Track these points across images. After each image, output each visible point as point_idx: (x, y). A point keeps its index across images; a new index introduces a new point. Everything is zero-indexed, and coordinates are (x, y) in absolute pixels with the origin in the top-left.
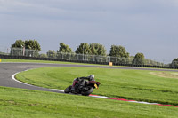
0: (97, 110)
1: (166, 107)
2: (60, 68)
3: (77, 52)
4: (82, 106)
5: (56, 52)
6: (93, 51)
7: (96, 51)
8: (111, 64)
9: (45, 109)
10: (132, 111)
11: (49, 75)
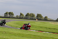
0: (32, 35)
1: (54, 34)
2: (20, 21)
3: (26, 16)
4: (27, 33)
5: (19, 16)
6: (31, 16)
7: (32, 15)
8: (37, 20)
9: (15, 35)
10: (44, 35)
11: (16, 23)
